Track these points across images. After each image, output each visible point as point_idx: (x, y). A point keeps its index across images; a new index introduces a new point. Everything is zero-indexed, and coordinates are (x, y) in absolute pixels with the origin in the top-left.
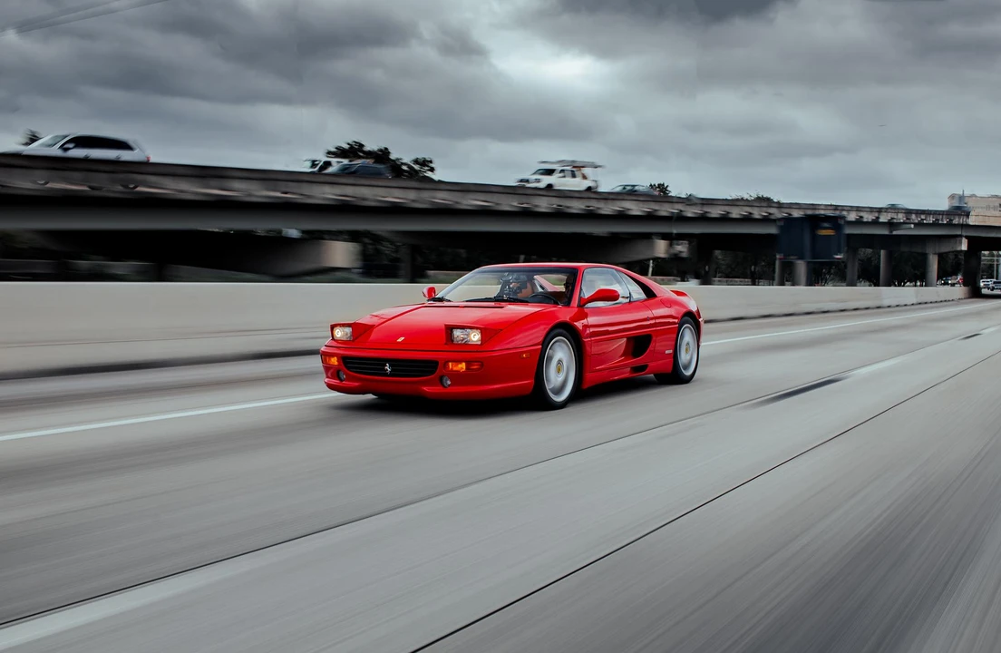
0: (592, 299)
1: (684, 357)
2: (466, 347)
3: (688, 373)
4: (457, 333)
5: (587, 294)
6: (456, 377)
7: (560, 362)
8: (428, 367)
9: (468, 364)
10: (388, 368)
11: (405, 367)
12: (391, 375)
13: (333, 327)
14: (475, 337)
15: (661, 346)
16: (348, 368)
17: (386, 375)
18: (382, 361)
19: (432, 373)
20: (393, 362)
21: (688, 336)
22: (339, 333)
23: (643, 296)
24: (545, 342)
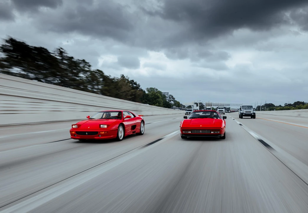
0: (125, 118)
1: (142, 129)
2: (104, 129)
3: (143, 133)
4: (101, 126)
5: (124, 117)
6: (102, 135)
7: (121, 131)
8: (96, 133)
9: (105, 132)
10: (87, 134)
11: (90, 133)
12: (87, 135)
13: (72, 125)
14: (106, 126)
15: (138, 127)
16: (77, 134)
17: (86, 135)
18: (86, 132)
19: (97, 134)
20: (88, 132)
21: (142, 125)
22: (74, 127)
23: (133, 117)
24: (119, 127)
